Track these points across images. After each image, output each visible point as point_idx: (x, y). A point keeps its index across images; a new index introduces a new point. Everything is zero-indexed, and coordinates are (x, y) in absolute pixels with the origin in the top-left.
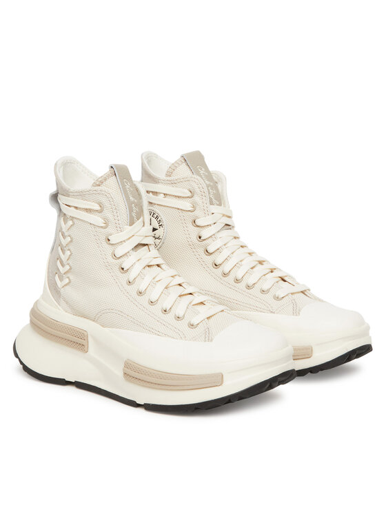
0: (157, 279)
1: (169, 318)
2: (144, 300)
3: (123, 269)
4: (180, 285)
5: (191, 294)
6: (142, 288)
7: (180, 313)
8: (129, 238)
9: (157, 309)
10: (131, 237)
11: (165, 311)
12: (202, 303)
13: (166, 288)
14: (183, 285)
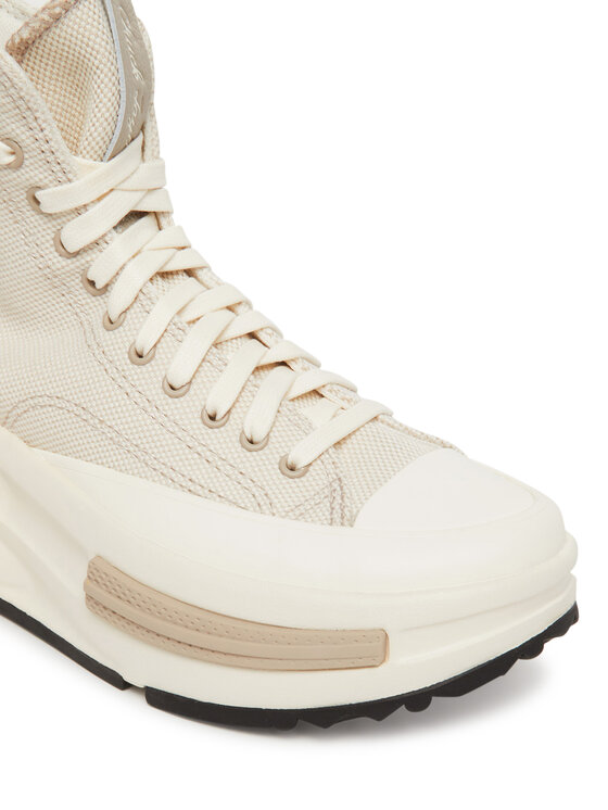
0: (189, 315)
1: (224, 441)
2: (148, 379)
3: (92, 283)
4: (252, 335)
5: (283, 364)
6: (145, 341)
7: (257, 426)
8: (99, 199)
9: (186, 411)
10: (107, 194)
11: (213, 418)
12: (316, 393)
13: (216, 345)
14: (262, 336)
